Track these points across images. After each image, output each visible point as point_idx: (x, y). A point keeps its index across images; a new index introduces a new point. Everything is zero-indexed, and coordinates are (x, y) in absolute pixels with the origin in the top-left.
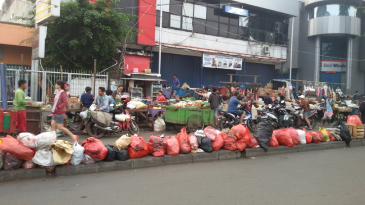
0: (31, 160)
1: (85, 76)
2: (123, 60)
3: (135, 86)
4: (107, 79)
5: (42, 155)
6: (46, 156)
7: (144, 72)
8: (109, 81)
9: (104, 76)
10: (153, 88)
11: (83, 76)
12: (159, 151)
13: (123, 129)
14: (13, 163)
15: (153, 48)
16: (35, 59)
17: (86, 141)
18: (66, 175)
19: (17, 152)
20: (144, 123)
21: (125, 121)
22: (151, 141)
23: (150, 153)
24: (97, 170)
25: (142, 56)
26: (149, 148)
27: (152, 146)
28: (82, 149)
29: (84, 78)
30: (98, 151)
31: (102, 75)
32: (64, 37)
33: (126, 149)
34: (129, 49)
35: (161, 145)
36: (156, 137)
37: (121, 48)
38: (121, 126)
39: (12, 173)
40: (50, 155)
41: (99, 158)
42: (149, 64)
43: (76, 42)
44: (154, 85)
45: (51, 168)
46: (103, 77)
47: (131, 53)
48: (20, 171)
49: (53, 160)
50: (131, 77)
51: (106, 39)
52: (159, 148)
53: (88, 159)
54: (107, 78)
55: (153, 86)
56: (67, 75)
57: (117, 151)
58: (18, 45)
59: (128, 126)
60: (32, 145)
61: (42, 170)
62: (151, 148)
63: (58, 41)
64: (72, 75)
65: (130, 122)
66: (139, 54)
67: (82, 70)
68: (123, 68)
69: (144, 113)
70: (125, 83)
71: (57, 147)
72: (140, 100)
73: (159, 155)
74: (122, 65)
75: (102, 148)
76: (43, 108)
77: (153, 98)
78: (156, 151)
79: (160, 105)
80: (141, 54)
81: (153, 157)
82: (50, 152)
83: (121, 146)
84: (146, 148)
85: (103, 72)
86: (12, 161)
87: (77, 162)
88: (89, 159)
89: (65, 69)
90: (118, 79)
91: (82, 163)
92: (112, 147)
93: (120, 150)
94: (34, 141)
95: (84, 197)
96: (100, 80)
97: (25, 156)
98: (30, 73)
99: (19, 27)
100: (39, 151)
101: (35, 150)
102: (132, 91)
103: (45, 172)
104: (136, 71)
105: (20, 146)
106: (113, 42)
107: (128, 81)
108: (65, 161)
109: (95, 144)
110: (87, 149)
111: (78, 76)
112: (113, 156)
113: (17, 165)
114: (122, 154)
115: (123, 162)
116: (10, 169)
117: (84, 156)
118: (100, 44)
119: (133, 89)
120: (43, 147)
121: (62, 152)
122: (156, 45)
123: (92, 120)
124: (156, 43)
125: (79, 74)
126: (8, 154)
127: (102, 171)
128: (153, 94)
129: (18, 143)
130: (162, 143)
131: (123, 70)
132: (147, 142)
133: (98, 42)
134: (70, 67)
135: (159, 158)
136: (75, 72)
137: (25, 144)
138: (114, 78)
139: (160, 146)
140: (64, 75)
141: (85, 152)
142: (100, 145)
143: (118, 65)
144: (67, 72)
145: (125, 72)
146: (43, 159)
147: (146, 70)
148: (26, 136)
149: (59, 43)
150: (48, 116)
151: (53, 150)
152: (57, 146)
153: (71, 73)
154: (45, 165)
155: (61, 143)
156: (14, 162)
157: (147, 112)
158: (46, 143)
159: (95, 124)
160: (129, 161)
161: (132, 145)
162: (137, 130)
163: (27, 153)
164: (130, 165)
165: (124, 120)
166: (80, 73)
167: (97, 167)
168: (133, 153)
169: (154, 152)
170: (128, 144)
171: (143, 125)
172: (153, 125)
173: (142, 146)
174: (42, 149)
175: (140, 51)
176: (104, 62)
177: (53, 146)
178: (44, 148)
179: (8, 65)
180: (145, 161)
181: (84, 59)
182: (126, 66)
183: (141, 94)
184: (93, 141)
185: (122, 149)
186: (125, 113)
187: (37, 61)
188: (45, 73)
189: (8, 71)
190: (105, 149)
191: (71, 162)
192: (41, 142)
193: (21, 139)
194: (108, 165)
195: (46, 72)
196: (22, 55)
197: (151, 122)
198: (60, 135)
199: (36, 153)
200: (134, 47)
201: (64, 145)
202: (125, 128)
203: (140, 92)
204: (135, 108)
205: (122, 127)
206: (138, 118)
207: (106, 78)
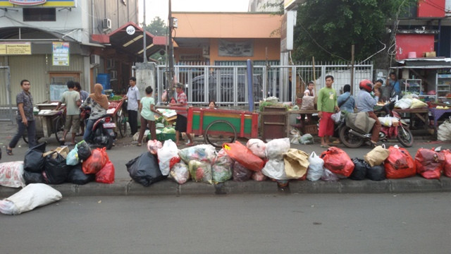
0: (261, 171)
1: (343, 68)
2: (394, 43)
3: (410, 77)
4: (372, 70)
5: (273, 165)
6: (278, 167)
7: (425, 56)
8: (374, 72)
9: (368, 65)
10: (439, 79)
11: (340, 68)
12: (432, 171)
13: (389, 137)
14: (241, 173)
15: (442, 21)
16: (284, 52)
17: (326, 152)
18: (301, 192)
19: (246, 161)
20: (423, 128)
21: (392, 126)
22: (420, 155)
23: (419, 173)
24: (340, 190)
25: (423, 34)
26: (416, 165)
27: (421, 162)
28: (321, 161)
29: (342, 71)
30: (342, 166)
31: (365, 65)
32: (317, 22)
33: (382, 165)
34: (402, 27)
35: (435, 162)
36: (428, 151)
37: (391, 27)
38: (386, 132)
39: (242, 185)
40: (282, 167)
41: (343, 175)
42: (433, 45)
43: (331, 25)
44: (439, 74)
45: (284, 182)
46: (366, 68)
47: (405, 32)
48: (249, 183)
49: (285, 174)
50: (405, 65)
51: (371, 16)
52: (432, 167)
53: (328, 175)
54: (372, 68)
55: (437, 76)
56: (320, 68)
57: (368, 168)
58: (268, 37)
59: (397, 132)
60: (262, 153)
61: (273, 183)
62: (420, 165)
63: (310, 27)
64: (327, 68)
65: (399, 127)
66: (417, 32)
67: (339, 60)
68: (394, 53)
69: (423, 114)
70: (397, 73)
71: (290, 158)
72: (417, 96)
73: (432, 176)
74: (392, 49)
75: (346, 162)
76: (290, 110)
77: (439, 93)
78: (427, 170)
79: (448, 103)
80: (421, 32)
81: (422, 179)
82: (282, 164)
83: (374, 161)
84: (411, 165)
85: (366, 61)
86: (241, 171)
87: (315, 177)
88: (330, 175)
89: (319, 61)
90: (387, 69)
91: (321, 179)
92: (361, 161)
93: (372, 165)
94: (264, 149)
95: (317, 224)
96: (362, 71)
97: (254, 166)
98: (278, 69)
99: (268, 16)
100: (270, 161)
101: (265, 159)
102: (406, 84)
103: (277, 187)
104: (413, 56)
105: (248, 154)
106: (379, 19)
107: (401, 71)
108: (300, 175)
109: (337, 156)
110: (327, 161)
111: (334, 68)
112: (362, 173)
113: (246, 176)
114: (376, 171)
115: (377, 182)
116: (238, 180)
117: (324, 171)
118: (362, 24)
119: (408, 81)
120: (274, 156)
121: (296, 163)
122: (447, 17)
123: (347, 124)
124: (447, 13)
125: (335, 66)
126: (236, 162)
127: (347, 191)
128: (439, 87)
129: (247, 150)
130: (436, 160)
131: (393, 56)
132: (414, 156)
133: (360, 22)
134: (325, 58)
135: (431, 181)
136: (331, 64)
137: (254, 152)
138: (381, 68)
139: (433, 164)
140: (316, 68)
141: (325, 166)
142: (345, 158)
143: (387, 49)
144: (320, 64)
145: (397, 58)
146: (274, 171)
147: (428, 54)
148: (255, 143)
149: (311, 29)
150: (297, 119)
151: (285, 161)
152: (290, 156)
153: (326, 66)
154: (276, 178)
155: (295, 153)
156: (243, 172)
157: (427, 113)
158: (277, 152)
159: (350, 129)
160: (385, 181)
161: (390, 160)
162: (410, 139)
163: (256, 163)
164: (387, 188)
165: (390, 124)
166: (337, 64)
167: (341, 186)
168: (392, 171)
169: (423, 171)
170: (384, 159)
171: (420, 131)
172: (436, 132)
173: (405, 163)
174: (273, 159)
175: (420, 27)
176: (368, 47)
177: (285, 156)
178: (276, 158)
179: (254, 62)
180: (409, 184)
181: (342, 46)
182: (398, 50)
183: (419, 87)
184: (336, 152)
185: (375, 164)
186: (392, 116)
187: (286, 54)
188: (294, 67)
189: (255, 68)
190: (350, 163)
191: (308, 177)
192: (271, 151)
193: (250, 146)
194: (355, 184)
195: (296, 66)
196: (266, 48)
197: (433, 128)
198: (309, 141)
199: (267, 163)
200: (413, 22)
201: (298, 156)
202: (391, 135)
203: (418, 85)
204: (409, 108)
205: (388, 134)
206: (414, 122)
207: (370, 68)
